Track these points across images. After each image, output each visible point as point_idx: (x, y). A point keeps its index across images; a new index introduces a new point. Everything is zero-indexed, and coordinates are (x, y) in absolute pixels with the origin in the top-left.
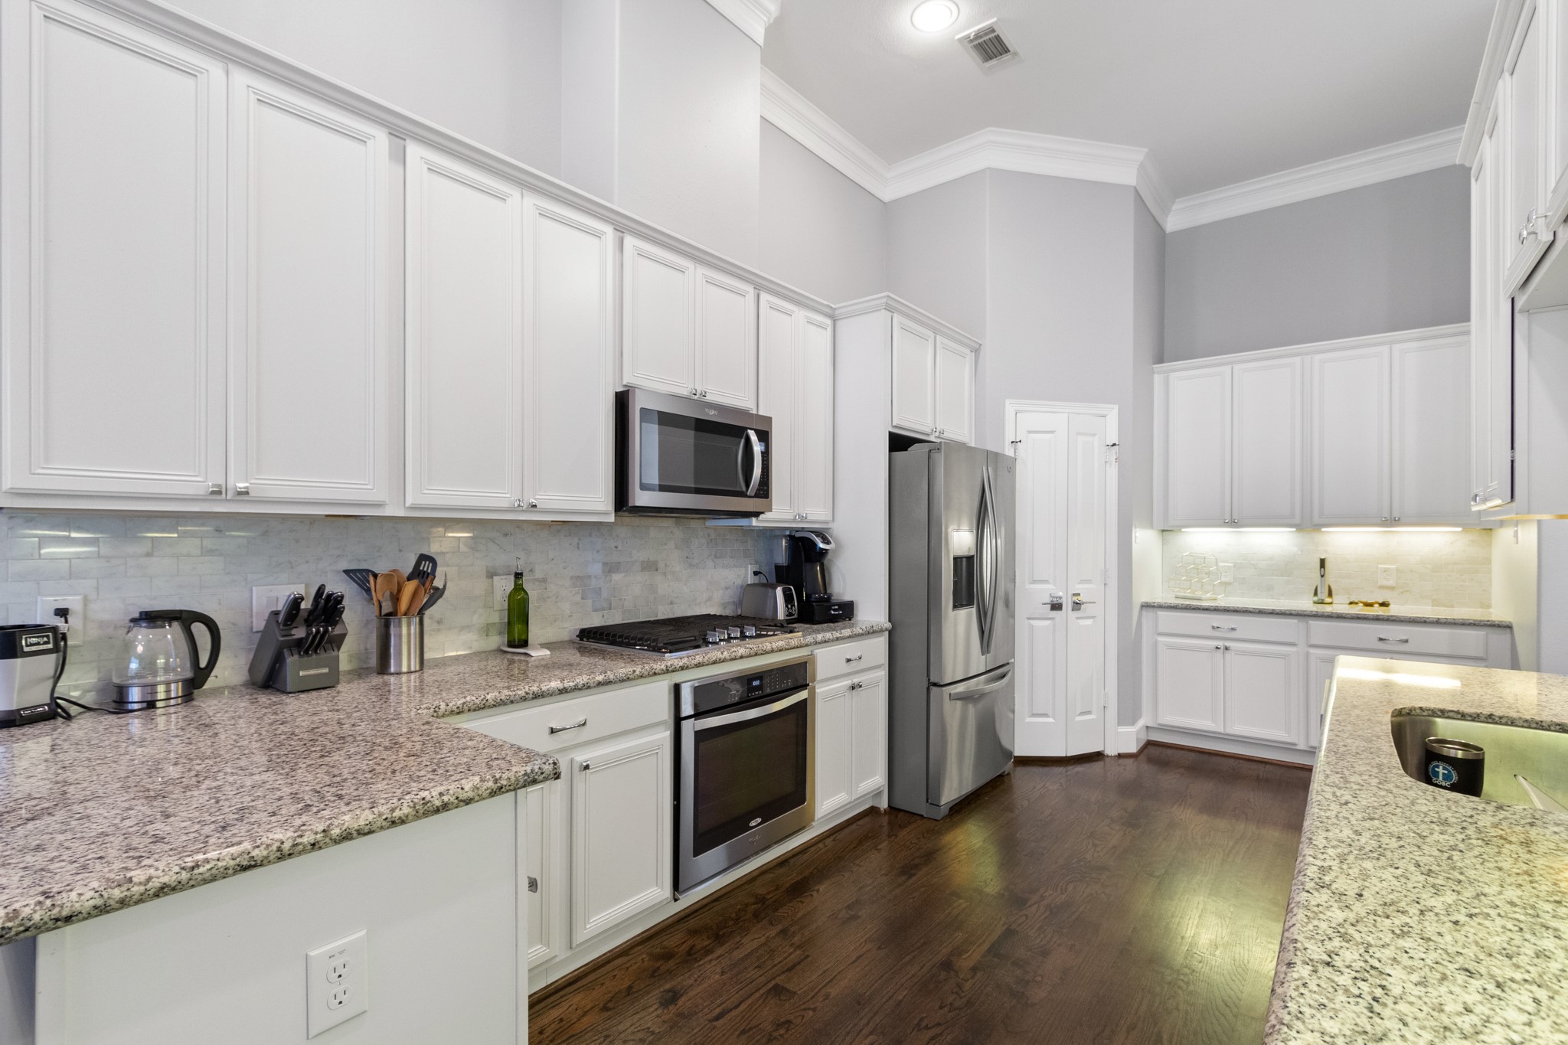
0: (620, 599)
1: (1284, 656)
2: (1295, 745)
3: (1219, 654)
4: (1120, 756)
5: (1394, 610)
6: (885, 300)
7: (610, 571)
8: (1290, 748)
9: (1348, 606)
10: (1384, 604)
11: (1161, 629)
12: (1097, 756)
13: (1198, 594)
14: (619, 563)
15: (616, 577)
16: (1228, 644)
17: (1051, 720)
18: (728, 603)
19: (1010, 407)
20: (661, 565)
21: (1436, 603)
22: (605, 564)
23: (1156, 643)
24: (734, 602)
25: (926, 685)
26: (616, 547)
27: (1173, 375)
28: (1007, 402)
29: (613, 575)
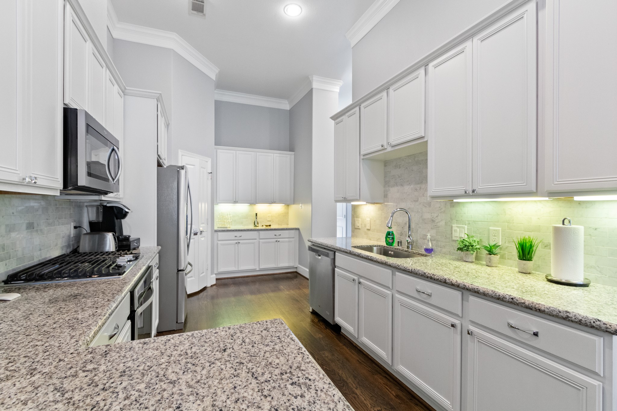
0: (15, 251)
1: (253, 243)
2: (256, 269)
3: (237, 245)
4: (212, 286)
5: (272, 227)
6: (158, 95)
7: (10, 231)
8: (254, 270)
9: (262, 227)
10: (270, 226)
11: (219, 239)
12: (205, 289)
13: (226, 226)
14: (15, 224)
15: (13, 235)
16: (239, 241)
17: (193, 278)
18: (64, 246)
19: (180, 152)
20: (35, 225)
21: (279, 224)
22: (7, 226)
23: (218, 243)
24: (66, 246)
25: (176, 271)
26: (13, 213)
27: (218, 150)
28: (179, 150)
29: (11, 233)
